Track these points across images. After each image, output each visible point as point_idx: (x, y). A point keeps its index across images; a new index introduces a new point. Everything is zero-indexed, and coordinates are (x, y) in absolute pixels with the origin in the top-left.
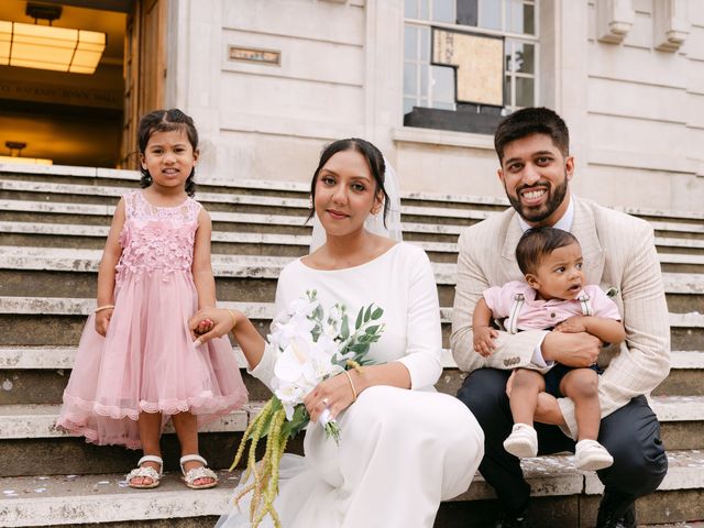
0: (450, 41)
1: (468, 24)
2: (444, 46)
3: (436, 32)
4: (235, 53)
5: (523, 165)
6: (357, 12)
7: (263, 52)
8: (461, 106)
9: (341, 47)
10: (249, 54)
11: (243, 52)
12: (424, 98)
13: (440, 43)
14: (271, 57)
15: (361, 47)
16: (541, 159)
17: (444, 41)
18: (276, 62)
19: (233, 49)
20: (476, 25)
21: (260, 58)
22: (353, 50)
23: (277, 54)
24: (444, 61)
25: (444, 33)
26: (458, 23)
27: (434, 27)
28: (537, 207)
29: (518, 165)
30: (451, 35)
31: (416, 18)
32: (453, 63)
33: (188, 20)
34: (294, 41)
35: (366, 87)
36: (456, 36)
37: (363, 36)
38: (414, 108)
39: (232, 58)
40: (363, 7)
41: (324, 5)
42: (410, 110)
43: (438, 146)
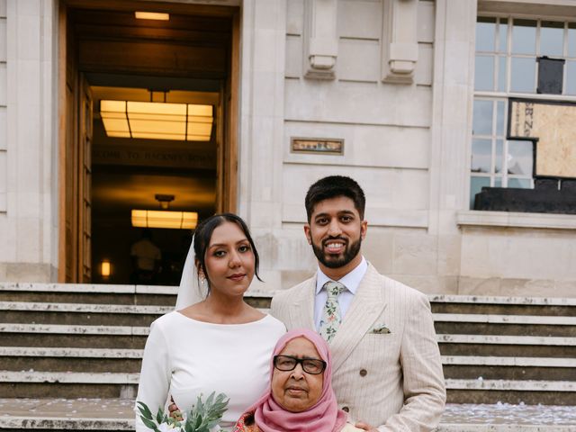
0: (530, 112)
1: (547, 93)
2: (523, 118)
3: (515, 104)
4: (297, 145)
5: (330, 220)
6: (423, 92)
7: (326, 142)
8: (540, 182)
9: (407, 130)
10: (312, 144)
11: (306, 144)
12: (499, 175)
13: (518, 115)
14: (334, 146)
15: (428, 128)
16: (344, 217)
17: (522, 112)
18: (340, 151)
19: (295, 141)
20: (560, 92)
21: (323, 148)
22: (421, 133)
23: (340, 143)
24: (522, 134)
25: (523, 105)
26: (539, 92)
27: (511, 99)
28: (337, 255)
29: (325, 220)
30: (530, 106)
31: (493, 91)
32: (531, 136)
33: (251, 116)
34: (357, 128)
35: (432, 169)
36: (536, 107)
37: (430, 117)
38: (483, 188)
39: (295, 150)
40: (430, 86)
41: (389, 88)
42: (479, 191)
43: (507, 227)
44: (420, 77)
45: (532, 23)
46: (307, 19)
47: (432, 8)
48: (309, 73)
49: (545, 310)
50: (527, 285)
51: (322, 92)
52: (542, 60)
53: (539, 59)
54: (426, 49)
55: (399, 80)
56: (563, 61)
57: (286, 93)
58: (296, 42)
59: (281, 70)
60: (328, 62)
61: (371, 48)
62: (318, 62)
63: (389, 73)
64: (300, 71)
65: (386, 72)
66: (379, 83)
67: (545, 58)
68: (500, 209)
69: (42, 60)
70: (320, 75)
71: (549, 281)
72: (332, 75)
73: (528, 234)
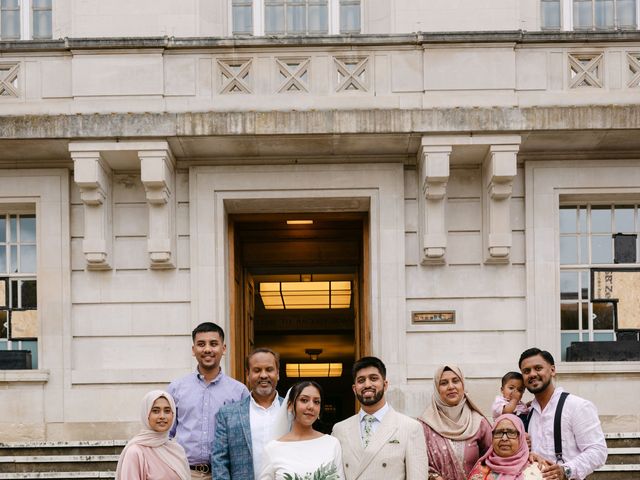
0: (610, 279)
1: (623, 262)
2: (604, 284)
3: (596, 273)
4: (417, 317)
6: (518, 270)
7: (440, 314)
8: (621, 334)
10: (429, 316)
11: (424, 316)
12: (586, 331)
13: (599, 282)
14: (447, 317)
15: (524, 297)
17: (603, 279)
18: (452, 320)
19: (415, 315)
20: (634, 261)
21: (438, 319)
22: (517, 301)
23: (452, 314)
24: (603, 297)
25: (603, 274)
26: (616, 262)
27: (593, 270)
30: (610, 274)
31: (577, 264)
32: (612, 298)
33: (379, 298)
34: (466, 301)
35: (528, 331)
36: (615, 274)
37: (525, 289)
38: (573, 343)
39: (415, 322)
40: (524, 264)
41: (490, 268)
42: (569, 345)
43: (593, 374)
44: (515, 258)
45: (608, 207)
46: (421, 219)
47: (522, 204)
48: (425, 261)
49: (619, 442)
50: (613, 421)
51: (436, 275)
52: (617, 236)
53: (614, 236)
54: (519, 236)
55: (498, 261)
56: (635, 236)
57: (406, 278)
58: (413, 238)
59: (402, 260)
60: (439, 252)
61: (475, 238)
62: (431, 252)
63: (489, 257)
64: (417, 259)
65: (487, 257)
66: (482, 265)
67: (620, 234)
68: (588, 360)
69: (216, 265)
70: (434, 263)
71: (632, 416)
72: (443, 261)
73: (612, 379)
